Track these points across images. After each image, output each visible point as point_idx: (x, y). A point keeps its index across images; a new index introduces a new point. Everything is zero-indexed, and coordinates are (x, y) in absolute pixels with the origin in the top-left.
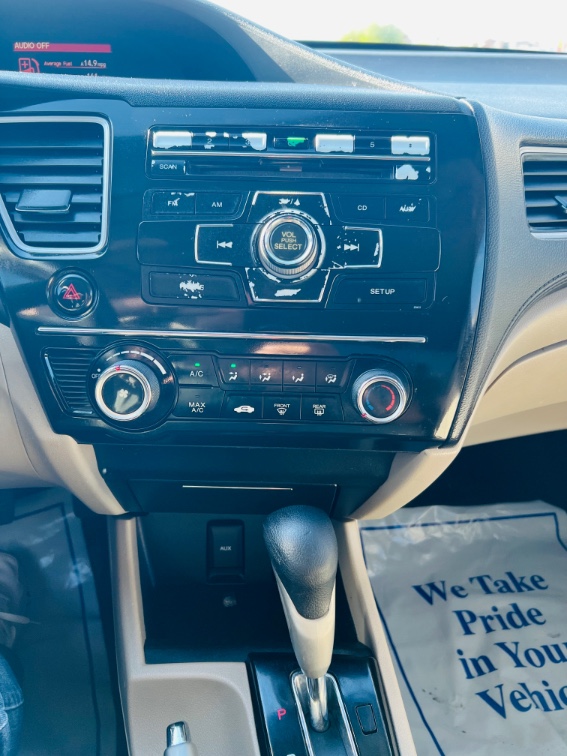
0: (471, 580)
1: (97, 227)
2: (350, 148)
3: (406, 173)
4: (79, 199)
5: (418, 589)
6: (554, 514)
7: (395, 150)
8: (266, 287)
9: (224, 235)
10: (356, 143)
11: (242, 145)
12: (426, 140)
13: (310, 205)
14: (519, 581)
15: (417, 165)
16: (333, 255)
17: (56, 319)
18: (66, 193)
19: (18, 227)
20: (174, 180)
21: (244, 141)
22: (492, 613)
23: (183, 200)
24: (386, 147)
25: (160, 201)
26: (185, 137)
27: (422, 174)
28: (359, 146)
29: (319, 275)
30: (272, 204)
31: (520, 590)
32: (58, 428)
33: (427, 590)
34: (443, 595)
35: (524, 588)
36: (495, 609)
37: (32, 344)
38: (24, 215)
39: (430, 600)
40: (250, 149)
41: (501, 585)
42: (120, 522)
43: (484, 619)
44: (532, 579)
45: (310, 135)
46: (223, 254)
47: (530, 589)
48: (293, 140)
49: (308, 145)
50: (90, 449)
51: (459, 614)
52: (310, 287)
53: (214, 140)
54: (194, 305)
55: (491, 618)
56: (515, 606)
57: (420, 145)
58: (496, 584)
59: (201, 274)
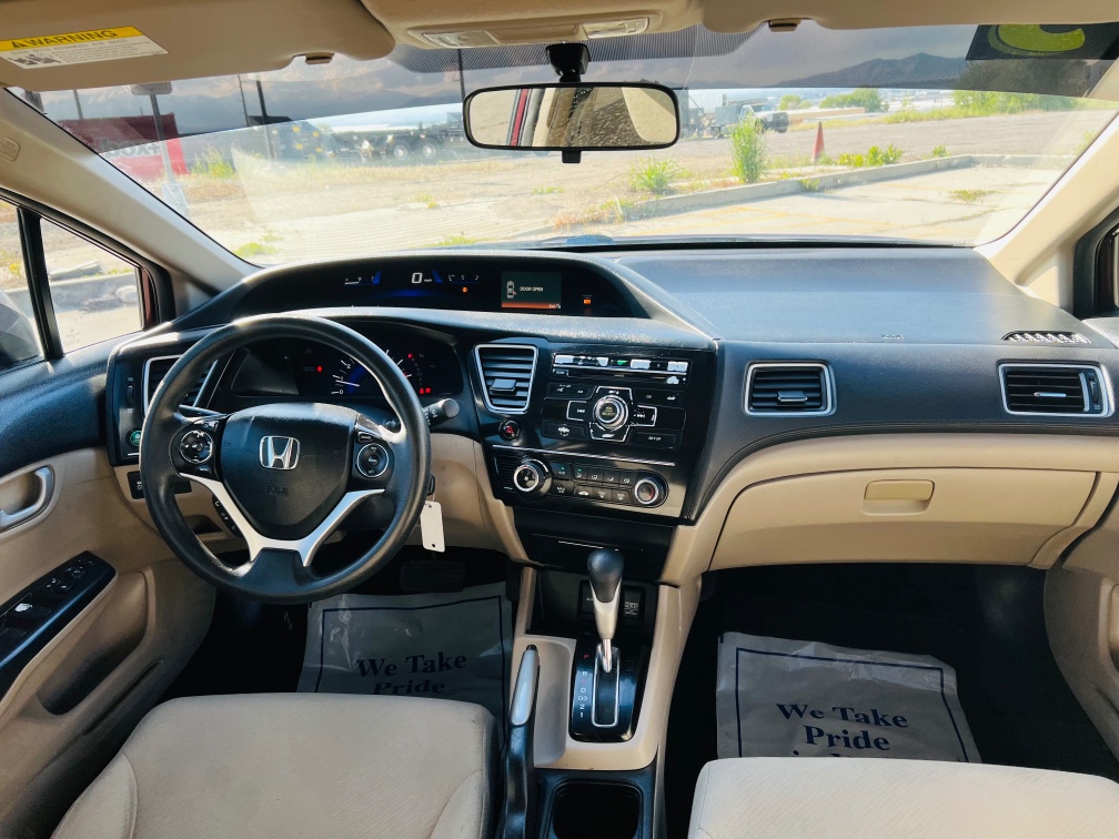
0: (834, 709)
1: (525, 399)
2: (648, 367)
3: (673, 381)
4: (519, 384)
5: (782, 707)
6: (941, 670)
7: (669, 369)
8: (598, 433)
9: (582, 406)
10: (651, 364)
11: (595, 363)
12: (686, 364)
13: (623, 395)
14: (880, 717)
15: (679, 377)
16: (631, 419)
17: (501, 441)
18: (514, 381)
19: (490, 397)
20: (563, 379)
21: (596, 361)
22: (841, 735)
23: (565, 389)
24: (664, 367)
25: (554, 389)
26: (570, 359)
27: (681, 381)
28: (653, 367)
29: (624, 428)
30: (605, 393)
31: (877, 723)
32: (496, 497)
33: (788, 709)
34: (801, 714)
35: (881, 723)
36: (845, 732)
37: (489, 453)
38: (494, 392)
39: (787, 715)
40: (599, 366)
41: (861, 717)
42: (526, 568)
43: (831, 737)
44: (895, 719)
45: (629, 359)
46: (580, 415)
47: (887, 724)
48: (620, 362)
49: (628, 365)
50: (511, 509)
51: (809, 729)
52: (619, 434)
53: (584, 360)
54: (564, 439)
55: (838, 737)
56: (865, 734)
57: (682, 366)
58: (857, 716)
59: (569, 424)
